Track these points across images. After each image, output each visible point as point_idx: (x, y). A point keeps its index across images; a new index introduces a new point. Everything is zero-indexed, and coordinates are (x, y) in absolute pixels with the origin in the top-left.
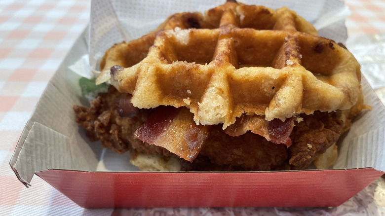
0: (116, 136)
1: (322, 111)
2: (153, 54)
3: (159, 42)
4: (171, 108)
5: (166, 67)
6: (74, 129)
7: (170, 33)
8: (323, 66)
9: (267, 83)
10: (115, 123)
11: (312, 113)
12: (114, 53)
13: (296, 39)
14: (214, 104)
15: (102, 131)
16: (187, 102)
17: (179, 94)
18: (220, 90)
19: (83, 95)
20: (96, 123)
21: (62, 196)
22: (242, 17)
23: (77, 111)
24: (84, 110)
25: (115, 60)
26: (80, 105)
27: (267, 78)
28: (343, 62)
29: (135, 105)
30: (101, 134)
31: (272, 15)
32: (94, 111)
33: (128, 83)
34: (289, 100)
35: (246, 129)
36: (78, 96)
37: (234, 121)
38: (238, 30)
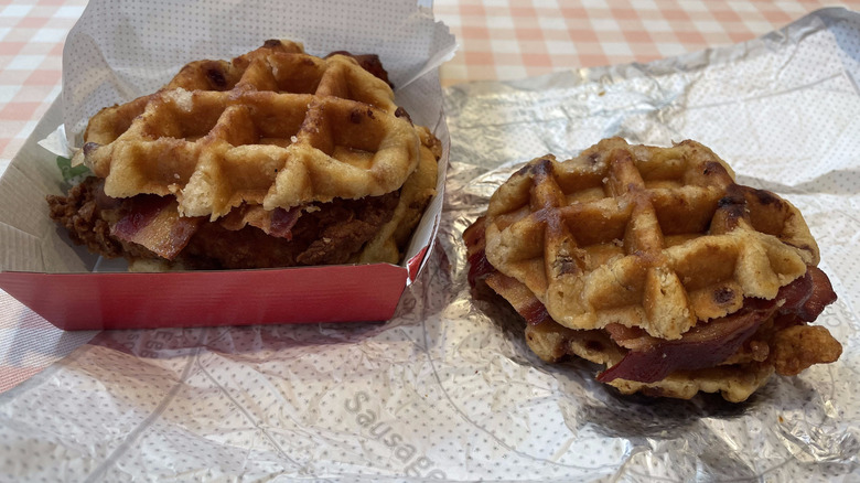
0: (101, 235)
1: (344, 198)
2: (137, 127)
3: (150, 111)
4: (154, 197)
5: (147, 145)
6: (51, 227)
7: (168, 96)
8: (367, 140)
9: (267, 165)
10: (101, 218)
11: (330, 200)
12: (99, 122)
13: (320, 108)
14: (198, 191)
15: (84, 229)
16: (173, 189)
17: (165, 179)
18: (206, 174)
19: (66, 180)
20: (76, 218)
21: (36, 316)
22: (275, 72)
23: (52, 202)
24: (62, 202)
25: (99, 133)
26: (58, 193)
27: (268, 159)
28: (389, 135)
29: (108, 195)
30: (84, 233)
31: (317, 67)
32: (72, 203)
33: (103, 165)
34: (286, 185)
35: (245, 220)
36: (57, 182)
37: (227, 211)
38: (251, 93)
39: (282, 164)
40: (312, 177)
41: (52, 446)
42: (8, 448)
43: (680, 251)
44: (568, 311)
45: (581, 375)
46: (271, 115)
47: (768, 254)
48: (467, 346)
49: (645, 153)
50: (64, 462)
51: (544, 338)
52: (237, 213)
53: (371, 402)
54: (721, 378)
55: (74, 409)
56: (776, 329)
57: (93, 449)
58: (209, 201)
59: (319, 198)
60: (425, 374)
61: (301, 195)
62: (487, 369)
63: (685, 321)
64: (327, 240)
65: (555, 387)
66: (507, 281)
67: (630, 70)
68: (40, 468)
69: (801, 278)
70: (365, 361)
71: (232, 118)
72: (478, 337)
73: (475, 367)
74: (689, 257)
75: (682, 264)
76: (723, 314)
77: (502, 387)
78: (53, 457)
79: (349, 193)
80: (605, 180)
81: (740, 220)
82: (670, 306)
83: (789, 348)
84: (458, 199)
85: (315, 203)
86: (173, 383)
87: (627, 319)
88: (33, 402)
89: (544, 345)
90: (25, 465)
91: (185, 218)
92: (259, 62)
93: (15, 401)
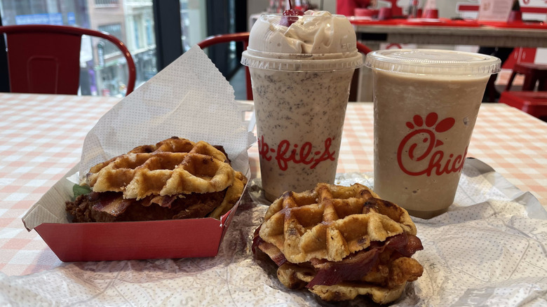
3: (117, 160)
4: (113, 192)
5: (114, 171)
7: (126, 156)
8: (210, 171)
9: (163, 178)
11: (190, 193)
13: (190, 157)
14: (133, 187)
15: (80, 214)
16: (122, 188)
17: (118, 186)
18: (138, 180)
20: (77, 209)
22: (174, 147)
23: (67, 204)
24: (72, 203)
26: (70, 201)
27: (164, 175)
28: (220, 169)
29: (94, 191)
30: (79, 216)
31: (192, 145)
32: (77, 203)
34: (171, 184)
35: (152, 201)
36: (70, 197)
37: (144, 196)
38: (161, 153)
39: (170, 176)
40: (182, 182)
41: (36, 295)
42: (17, 289)
43: (340, 222)
44: (293, 253)
45: (305, 295)
46: (169, 162)
47: (382, 222)
48: (248, 280)
49: (335, 188)
50: (40, 303)
51: (285, 273)
52: (148, 198)
53: (194, 302)
54: (368, 287)
55: (50, 289)
56: (391, 260)
57: (54, 303)
58: (137, 191)
59: (185, 192)
60: (223, 291)
61: (177, 189)
62: (256, 290)
63: (343, 252)
64: (187, 211)
65: (289, 299)
66: (268, 245)
67: (353, 175)
68: (29, 301)
69: (399, 234)
70: (194, 283)
71: (151, 161)
72: (254, 275)
73: (250, 288)
74: (345, 223)
75: (342, 227)
76: (361, 249)
77: (261, 297)
78: (35, 299)
79: (199, 190)
80: (317, 200)
81: (371, 209)
82: (335, 244)
83: (398, 269)
84: (257, 220)
85: (183, 194)
86: (98, 291)
87: (319, 255)
88: (32, 282)
89: (284, 276)
90: (22, 298)
91: (126, 199)
92: (167, 143)
93: (24, 279)
